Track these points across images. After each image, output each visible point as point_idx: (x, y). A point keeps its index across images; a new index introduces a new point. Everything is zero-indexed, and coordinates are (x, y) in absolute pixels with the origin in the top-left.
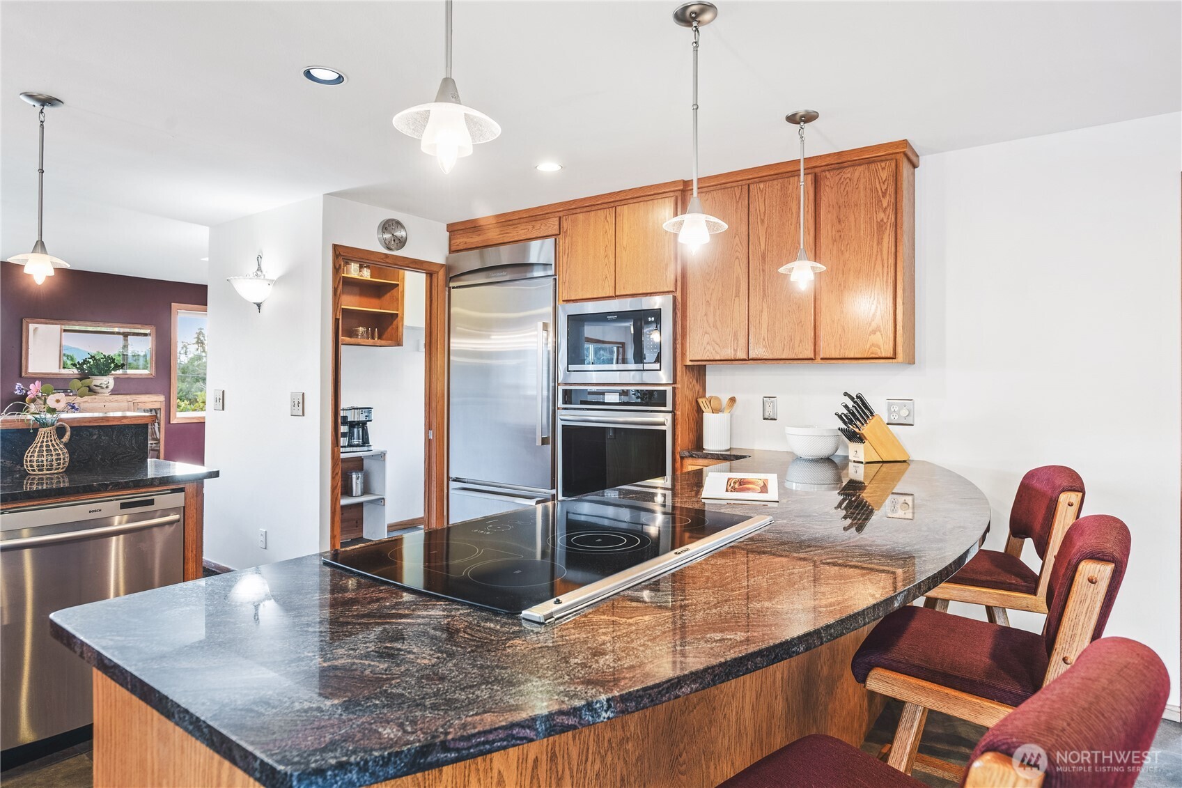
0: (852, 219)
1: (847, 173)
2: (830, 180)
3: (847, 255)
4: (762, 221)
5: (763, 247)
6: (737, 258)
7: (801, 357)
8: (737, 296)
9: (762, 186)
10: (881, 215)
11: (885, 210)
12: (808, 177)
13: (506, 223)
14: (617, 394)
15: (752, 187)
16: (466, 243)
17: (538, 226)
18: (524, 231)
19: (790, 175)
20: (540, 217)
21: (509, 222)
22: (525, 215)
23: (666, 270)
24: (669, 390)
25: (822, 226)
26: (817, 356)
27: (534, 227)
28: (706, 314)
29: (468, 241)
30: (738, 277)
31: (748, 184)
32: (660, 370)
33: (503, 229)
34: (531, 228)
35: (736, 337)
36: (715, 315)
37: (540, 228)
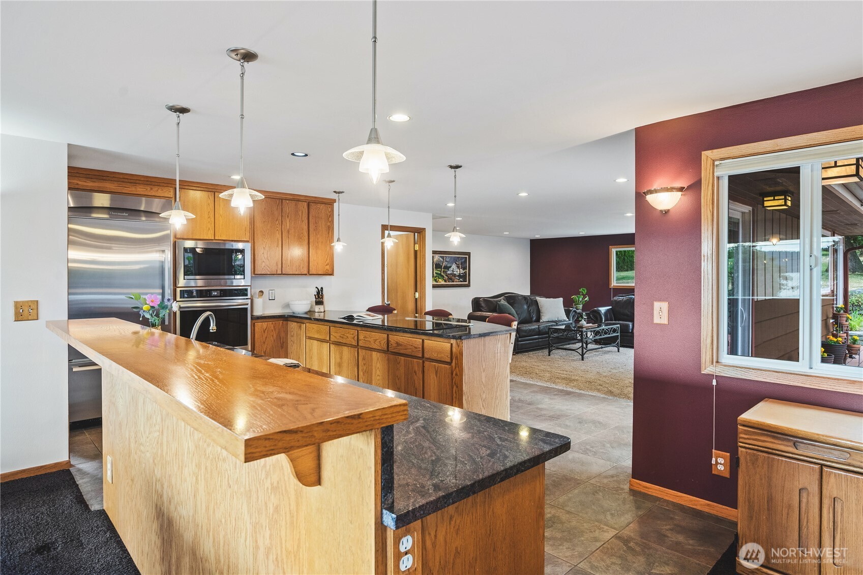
0: (320, 222)
1: (319, 205)
2: (313, 206)
3: (318, 236)
4: (288, 216)
5: (288, 227)
6: (277, 230)
7: (303, 273)
8: (277, 246)
9: (288, 201)
10: (329, 224)
11: (330, 222)
12: (306, 203)
13: (123, 180)
14: (219, 291)
15: (283, 201)
16: (77, 184)
17: (155, 188)
18: (142, 189)
19: (298, 200)
20: (156, 184)
21: (126, 180)
22: (142, 179)
23: (245, 230)
24: (249, 288)
25: (310, 224)
26: (309, 274)
27: (151, 189)
28: (263, 253)
29: (80, 183)
30: (278, 239)
31: (282, 199)
32: (244, 279)
33: (121, 183)
34: (149, 189)
35: (277, 265)
36: (267, 254)
37: (157, 191)
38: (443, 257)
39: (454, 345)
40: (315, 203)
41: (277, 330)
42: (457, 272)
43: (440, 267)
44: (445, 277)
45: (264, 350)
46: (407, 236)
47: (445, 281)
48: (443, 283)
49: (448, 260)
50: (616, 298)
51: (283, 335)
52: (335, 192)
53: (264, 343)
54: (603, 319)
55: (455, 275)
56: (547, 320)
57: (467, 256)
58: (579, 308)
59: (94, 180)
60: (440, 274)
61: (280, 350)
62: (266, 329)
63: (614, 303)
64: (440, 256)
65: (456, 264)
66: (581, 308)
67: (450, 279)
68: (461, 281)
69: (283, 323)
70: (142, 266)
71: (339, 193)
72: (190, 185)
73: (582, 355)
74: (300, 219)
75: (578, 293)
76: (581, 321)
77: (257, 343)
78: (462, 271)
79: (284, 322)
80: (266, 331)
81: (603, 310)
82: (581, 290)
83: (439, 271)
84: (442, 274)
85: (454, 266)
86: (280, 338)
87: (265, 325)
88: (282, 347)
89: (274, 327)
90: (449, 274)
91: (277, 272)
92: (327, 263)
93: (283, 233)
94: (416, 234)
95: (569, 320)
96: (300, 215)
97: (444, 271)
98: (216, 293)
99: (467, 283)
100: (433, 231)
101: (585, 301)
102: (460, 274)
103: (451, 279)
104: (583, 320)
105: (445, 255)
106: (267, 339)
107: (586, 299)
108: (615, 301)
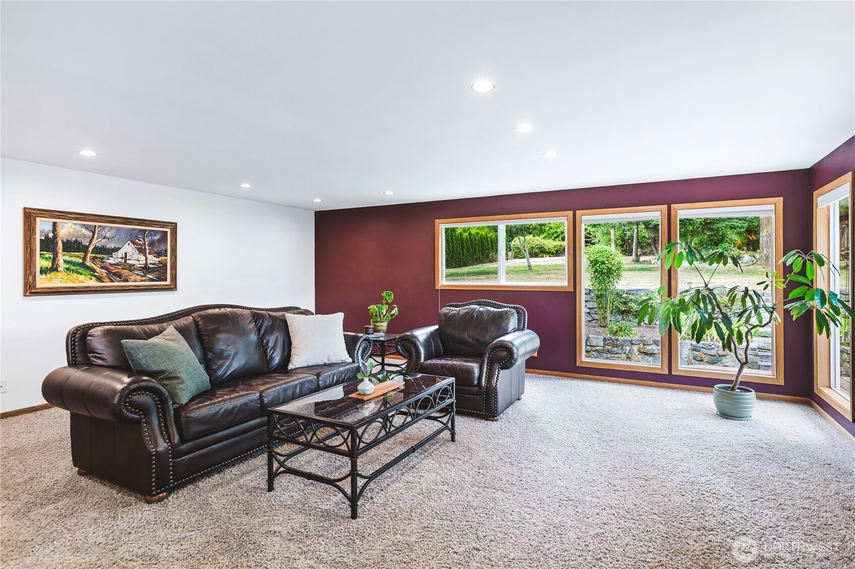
38: (91, 229)
42: (137, 259)
43: (84, 249)
44: (98, 270)
47: (100, 279)
48: (93, 283)
49: (108, 235)
50: (445, 310)
54: (423, 356)
55: (131, 268)
56: (305, 365)
57: (169, 231)
58: (380, 328)
60: (82, 265)
63: (443, 318)
64: (83, 226)
65: (134, 243)
66: (385, 328)
67: (114, 275)
68: (151, 280)
73: (353, 499)
75: (379, 301)
76: (362, 380)
78: (152, 259)
81: (422, 334)
82: (384, 294)
83: (77, 257)
84: (89, 263)
85: (128, 249)
90: (111, 264)
95: (354, 362)
97: (93, 259)
99: (168, 282)
101: (392, 316)
102: (146, 264)
103: (119, 275)
104: (366, 380)
105: (97, 224)
107: (393, 312)
108: (445, 314)
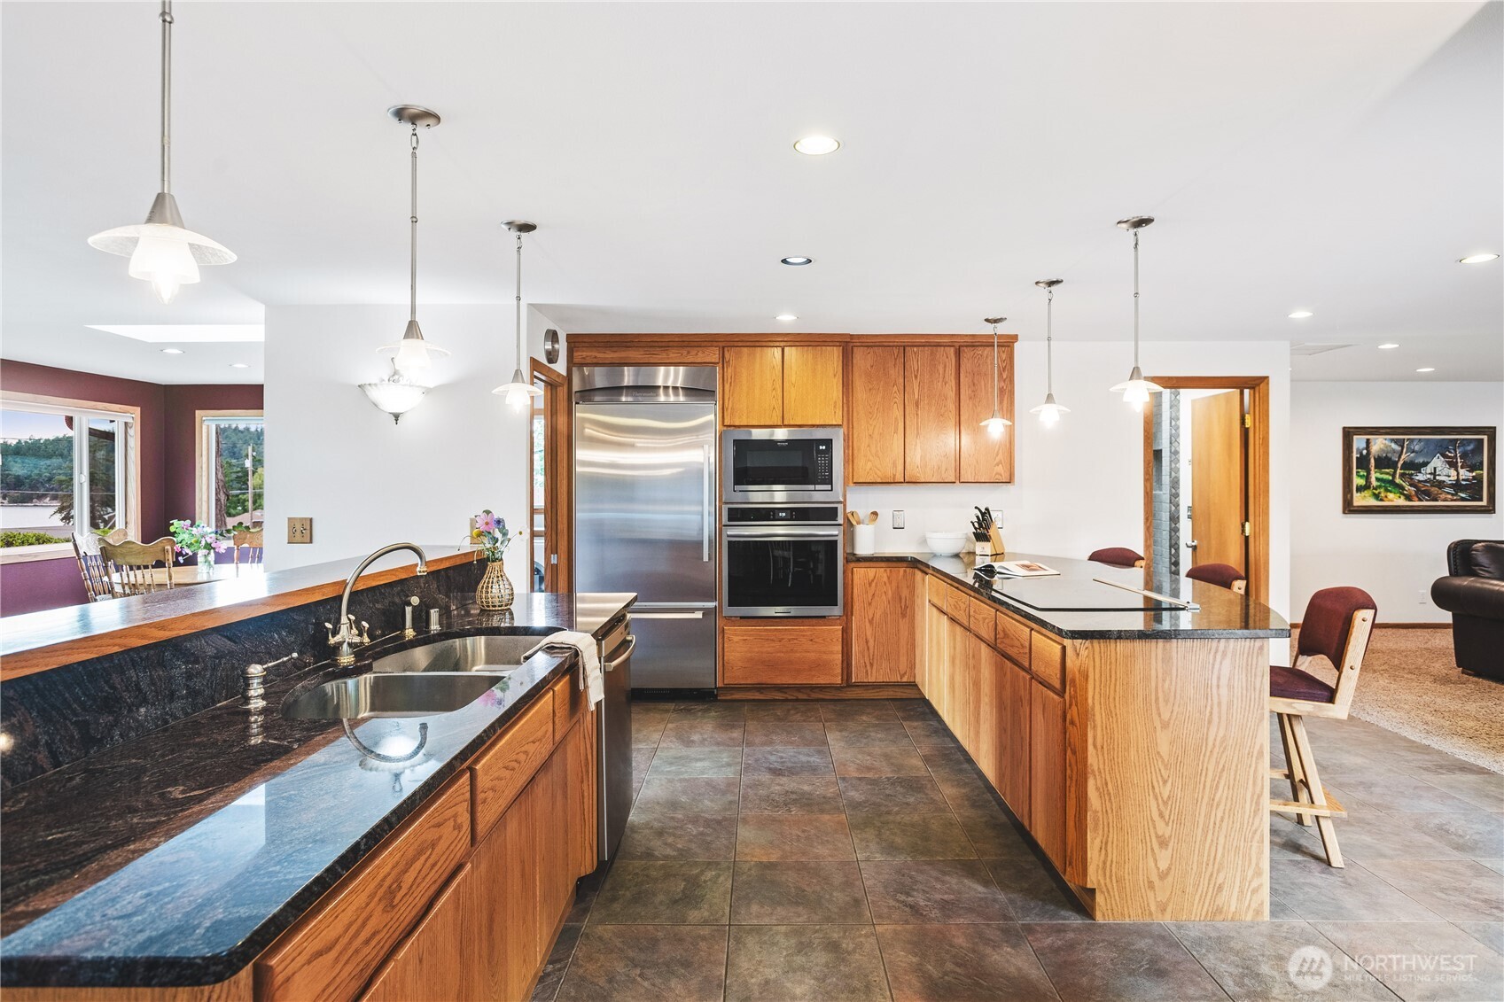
0: (983, 383)
1: (980, 350)
2: (967, 353)
3: (980, 409)
4: (916, 377)
5: (916, 396)
6: (895, 403)
7: (947, 480)
8: (896, 432)
9: (915, 349)
11: (1004, 381)
12: (952, 349)
13: (651, 344)
14: (789, 511)
15: (907, 349)
16: (595, 357)
17: (694, 352)
18: (676, 355)
19: (938, 345)
20: (696, 344)
21: (656, 344)
22: (677, 340)
23: (835, 407)
24: (840, 507)
25: (961, 387)
26: (958, 480)
27: (688, 353)
28: (869, 446)
29: (599, 355)
30: (896, 419)
31: (904, 347)
32: (832, 490)
33: (649, 349)
34: (685, 352)
35: (894, 464)
36: (876, 447)
37: (697, 354)
38: (1400, 443)
39: (1069, 652)
40: (974, 346)
41: (894, 584)
42: (1448, 475)
43: (1393, 465)
44: (1407, 487)
45: (870, 618)
46: (1228, 397)
47: (1408, 498)
48: (1402, 502)
49: (1418, 448)
51: (905, 593)
52: (987, 320)
53: (870, 604)
55: (1441, 485)
57: (1485, 437)
59: (615, 349)
60: (1392, 482)
61: (900, 620)
62: (873, 581)
64: (1392, 440)
65: (1445, 456)
67: (1425, 494)
68: (1464, 500)
69: (905, 571)
70: (675, 471)
71: (996, 321)
72: (744, 339)
74: (941, 380)
77: (857, 604)
78: (1465, 474)
79: (908, 570)
80: (874, 584)
83: (1387, 473)
84: (1398, 480)
85: (1438, 462)
86: (901, 599)
87: (871, 572)
88: (904, 615)
89: (889, 578)
90: (1419, 481)
91: (894, 478)
92: (997, 460)
93: (907, 407)
94: (1246, 391)
96: (941, 371)
97: (1402, 476)
98: (784, 514)
99: (1483, 503)
100: (1292, 381)
102: (1458, 480)
103: (1428, 493)
105: (1406, 437)
106: (876, 598)
